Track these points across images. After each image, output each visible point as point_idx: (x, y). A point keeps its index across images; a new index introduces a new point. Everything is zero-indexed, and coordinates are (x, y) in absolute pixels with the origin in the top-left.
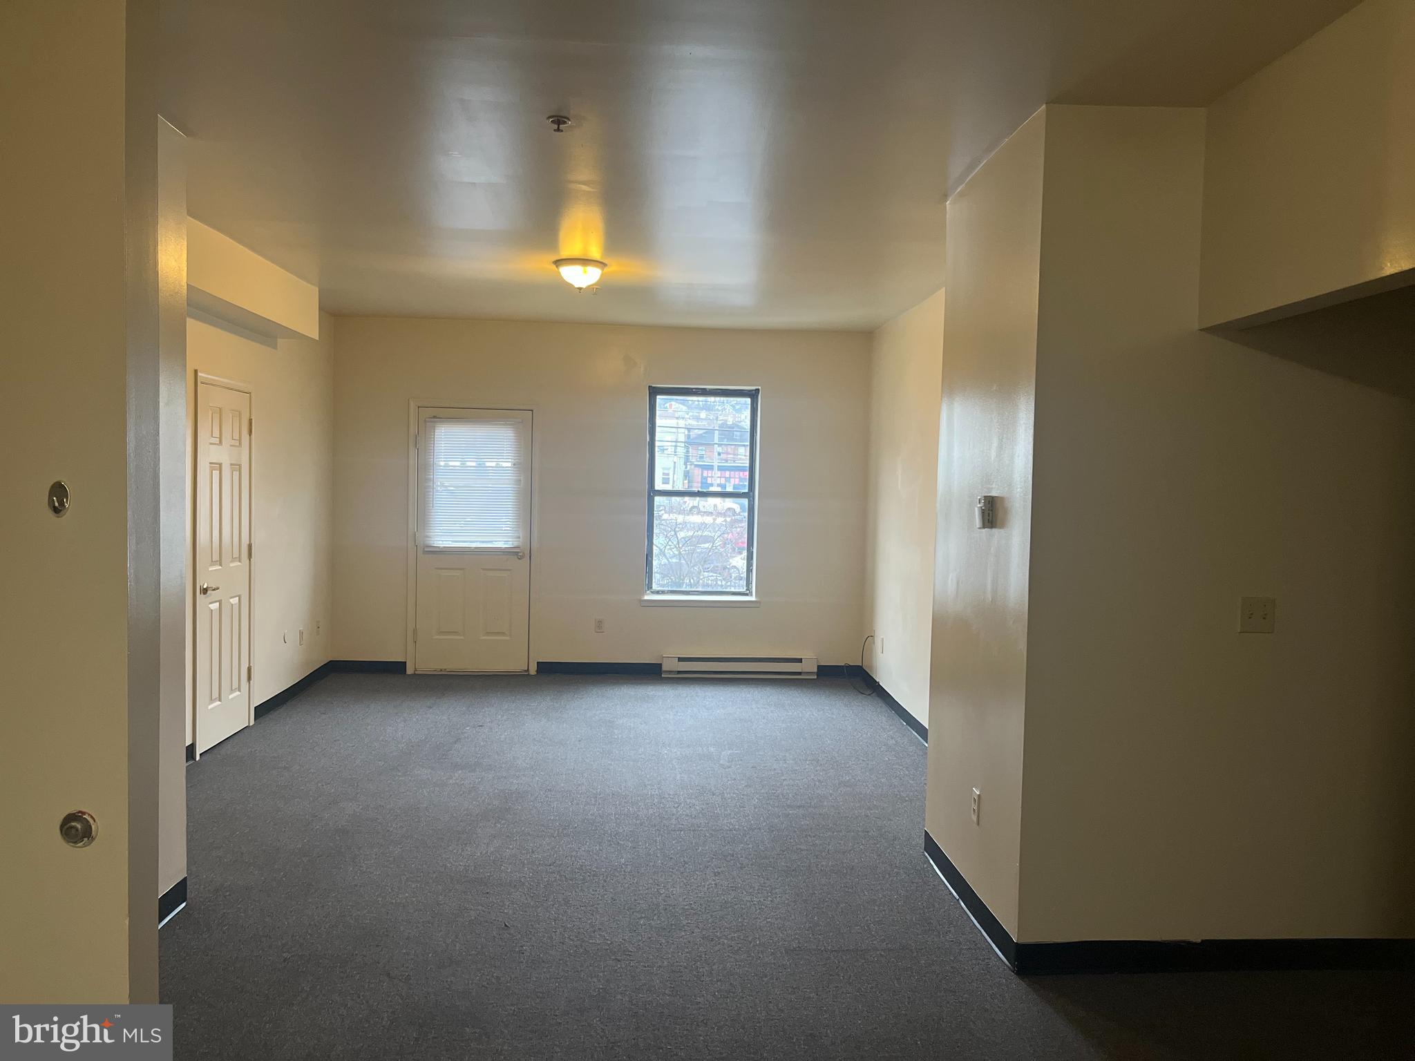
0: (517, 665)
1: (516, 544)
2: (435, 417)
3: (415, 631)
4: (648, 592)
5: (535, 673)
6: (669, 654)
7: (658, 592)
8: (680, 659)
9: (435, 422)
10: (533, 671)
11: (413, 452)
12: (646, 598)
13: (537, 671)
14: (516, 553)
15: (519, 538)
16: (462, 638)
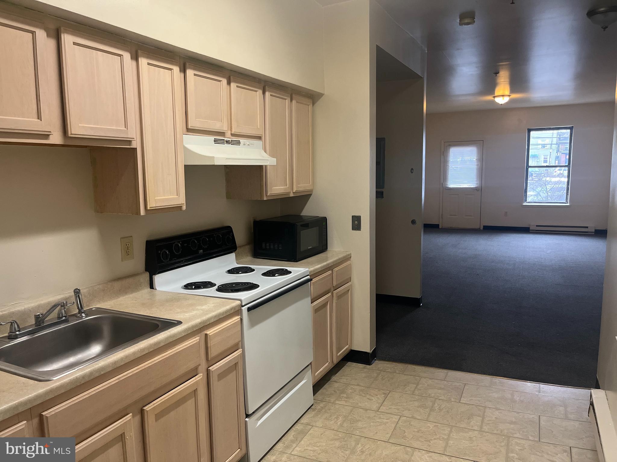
0: (477, 226)
1: (476, 186)
2: (450, 145)
3: (442, 215)
4: (525, 202)
5: (482, 229)
6: (532, 224)
7: (529, 202)
8: (537, 226)
9: (450, 147)
10: (482, 228)
11: (442, 156)
12: (524, 204)
13: (483, 229)
14: (476, 189)
15: (478, 184)
16: (457, 217)
